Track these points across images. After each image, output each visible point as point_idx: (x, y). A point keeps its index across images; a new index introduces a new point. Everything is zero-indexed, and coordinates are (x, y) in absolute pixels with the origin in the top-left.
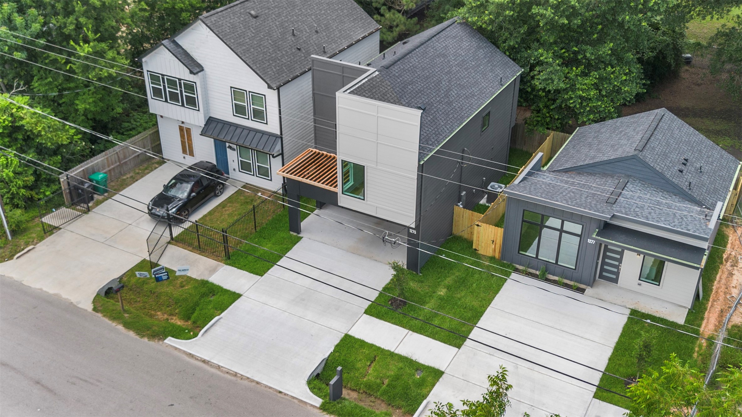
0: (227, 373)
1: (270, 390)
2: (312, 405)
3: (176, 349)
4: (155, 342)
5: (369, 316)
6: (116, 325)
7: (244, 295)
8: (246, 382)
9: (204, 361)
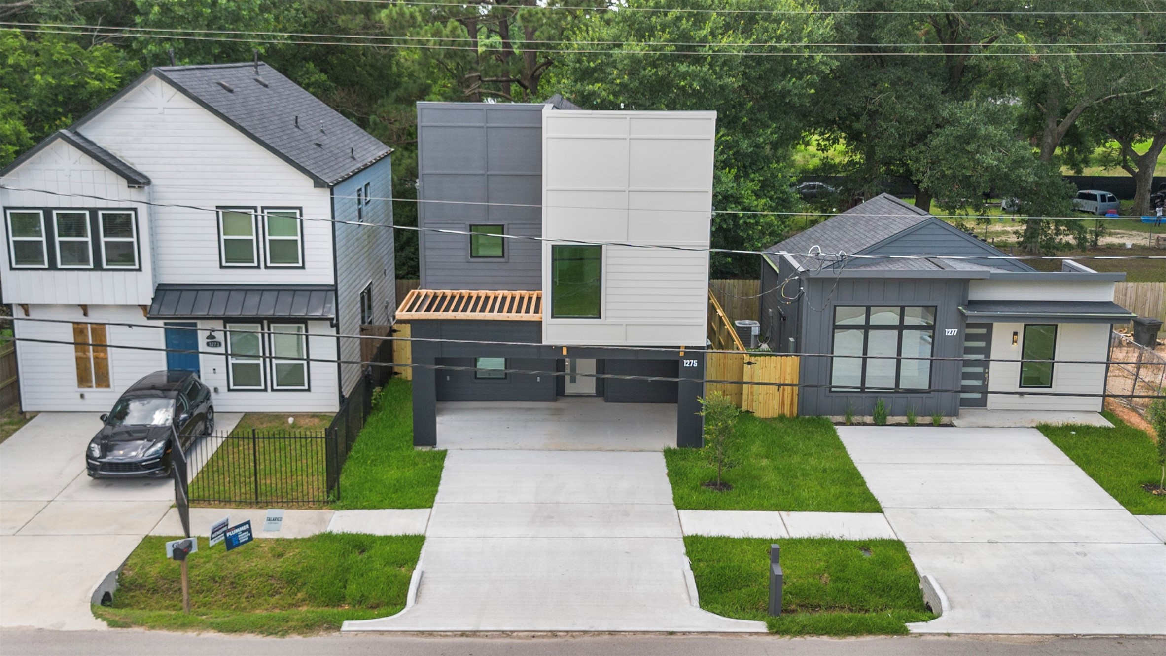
0: (534, 637)
1: (647, 636)
2: (751, 634)
3: (381, 633)
4: (321, 636)
5: (690, 511)
6: (199, 634)
7: (427, 535)
8: (587, 638)
9: (464, 634)
